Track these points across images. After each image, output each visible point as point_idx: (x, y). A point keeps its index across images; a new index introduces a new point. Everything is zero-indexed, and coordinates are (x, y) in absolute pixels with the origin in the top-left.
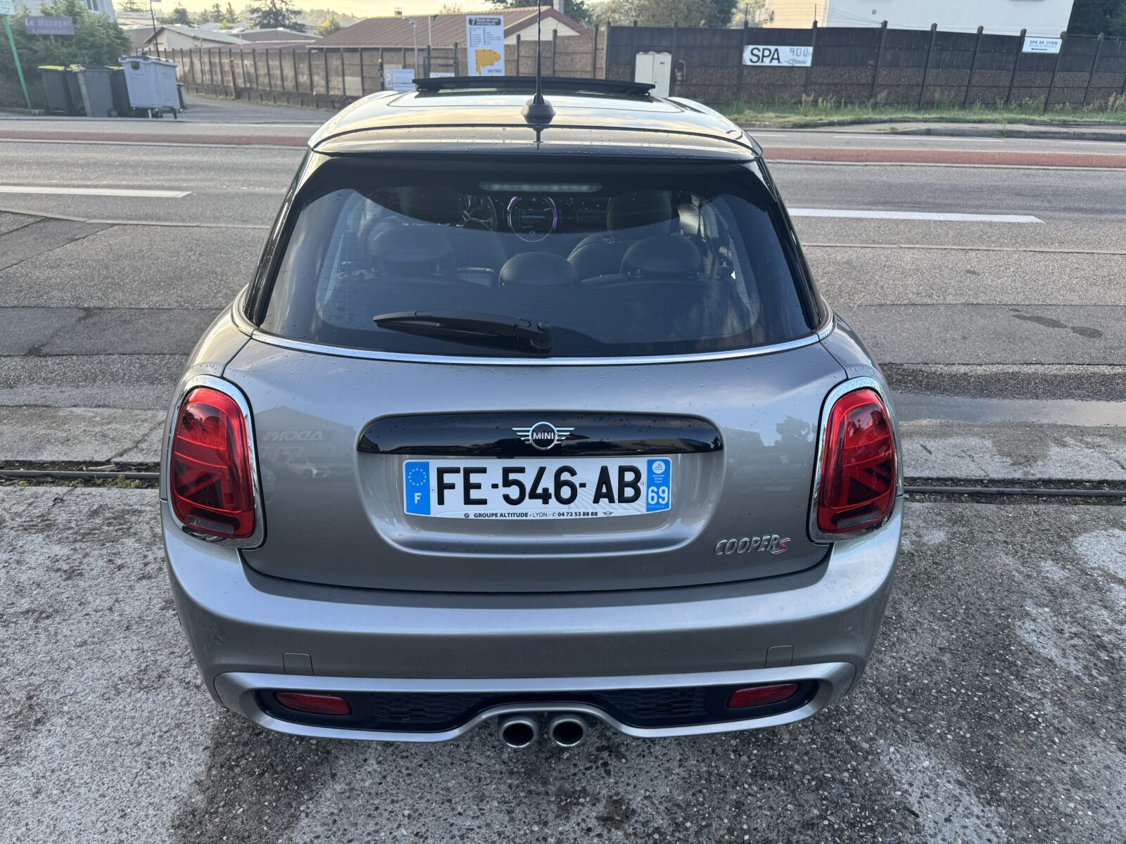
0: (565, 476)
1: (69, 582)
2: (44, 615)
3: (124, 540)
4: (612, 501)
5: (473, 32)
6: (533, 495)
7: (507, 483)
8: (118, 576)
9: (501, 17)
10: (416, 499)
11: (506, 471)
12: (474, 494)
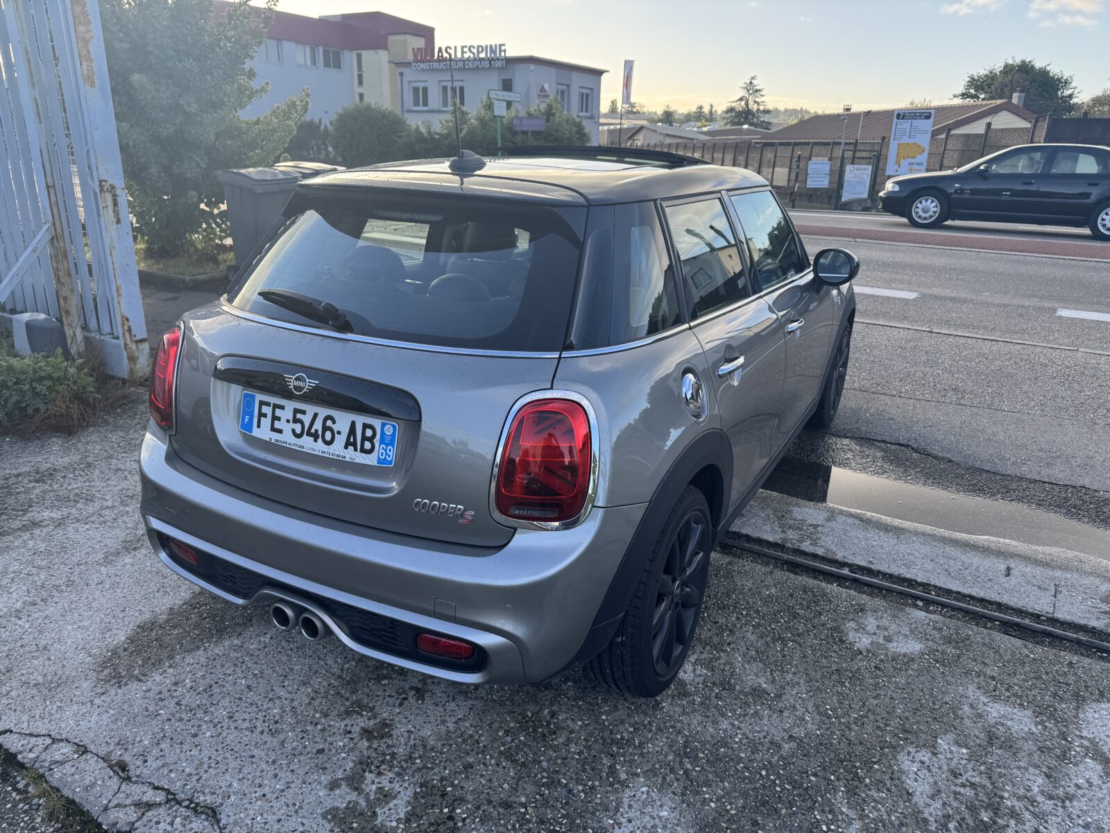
0: (329, 423)
4: (356, 450)
5: (899, 126)
6: (309, 434)
7: (296, 421)
9: (933, 112)
10: (247, 420)
11: (296, 411)
12: (277, 425)
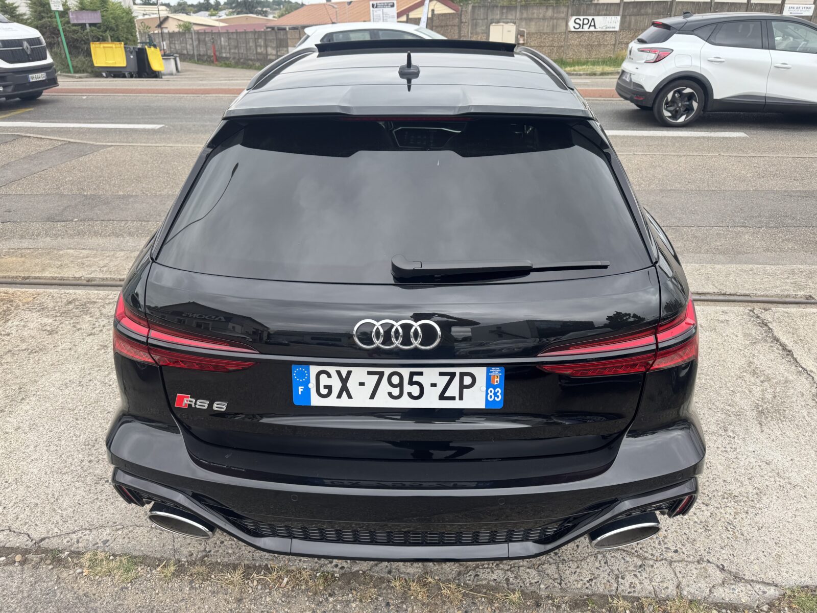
1: (50, 336)
2: (34, 351)
3: (84, 316)
5: (375, 14)
8: (77, 333)
9: (395, 2)
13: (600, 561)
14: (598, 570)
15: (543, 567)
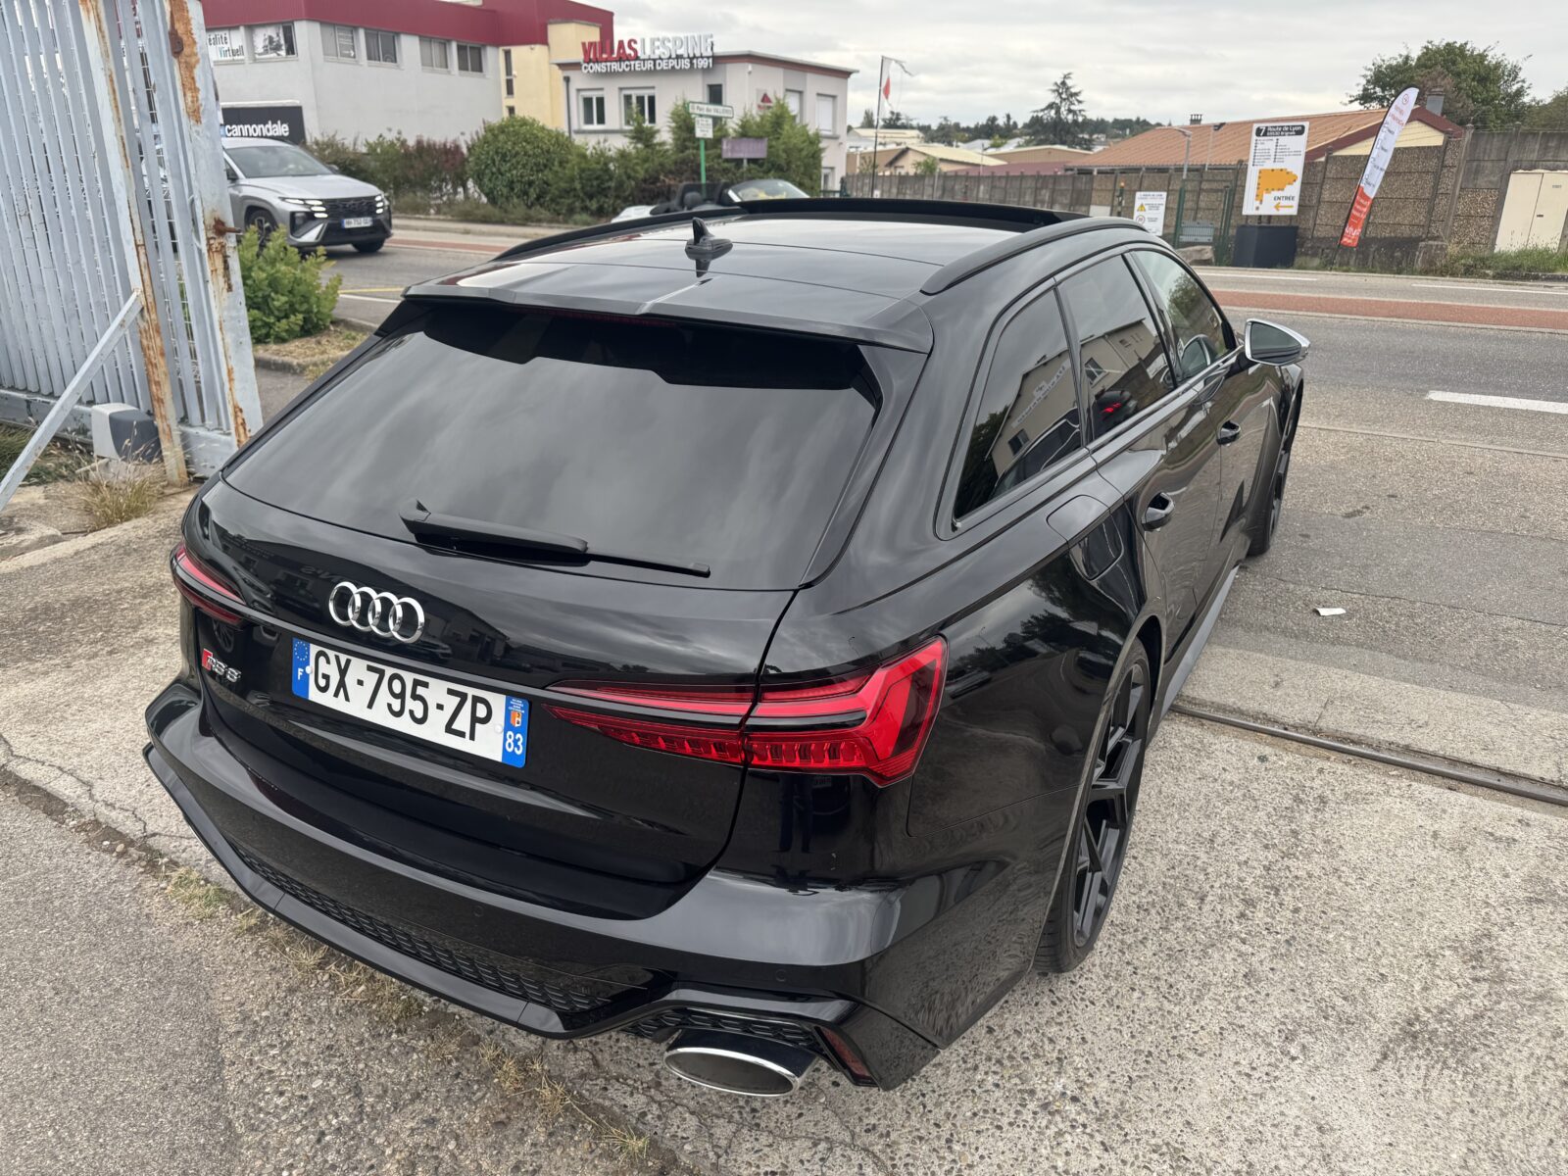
5: (1259, 146)
9: (1306, 124)
13: (816, 1153)
14: (800, 1165)
15: (716, 1121)
